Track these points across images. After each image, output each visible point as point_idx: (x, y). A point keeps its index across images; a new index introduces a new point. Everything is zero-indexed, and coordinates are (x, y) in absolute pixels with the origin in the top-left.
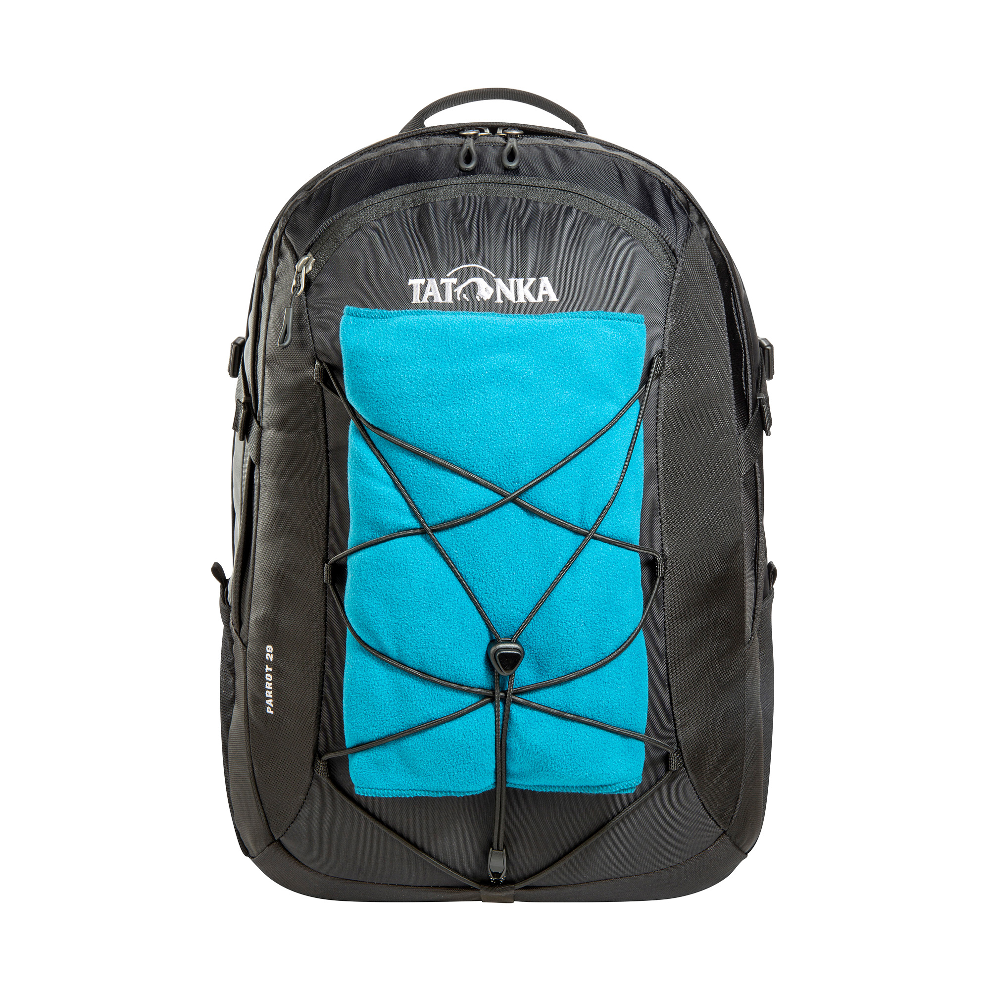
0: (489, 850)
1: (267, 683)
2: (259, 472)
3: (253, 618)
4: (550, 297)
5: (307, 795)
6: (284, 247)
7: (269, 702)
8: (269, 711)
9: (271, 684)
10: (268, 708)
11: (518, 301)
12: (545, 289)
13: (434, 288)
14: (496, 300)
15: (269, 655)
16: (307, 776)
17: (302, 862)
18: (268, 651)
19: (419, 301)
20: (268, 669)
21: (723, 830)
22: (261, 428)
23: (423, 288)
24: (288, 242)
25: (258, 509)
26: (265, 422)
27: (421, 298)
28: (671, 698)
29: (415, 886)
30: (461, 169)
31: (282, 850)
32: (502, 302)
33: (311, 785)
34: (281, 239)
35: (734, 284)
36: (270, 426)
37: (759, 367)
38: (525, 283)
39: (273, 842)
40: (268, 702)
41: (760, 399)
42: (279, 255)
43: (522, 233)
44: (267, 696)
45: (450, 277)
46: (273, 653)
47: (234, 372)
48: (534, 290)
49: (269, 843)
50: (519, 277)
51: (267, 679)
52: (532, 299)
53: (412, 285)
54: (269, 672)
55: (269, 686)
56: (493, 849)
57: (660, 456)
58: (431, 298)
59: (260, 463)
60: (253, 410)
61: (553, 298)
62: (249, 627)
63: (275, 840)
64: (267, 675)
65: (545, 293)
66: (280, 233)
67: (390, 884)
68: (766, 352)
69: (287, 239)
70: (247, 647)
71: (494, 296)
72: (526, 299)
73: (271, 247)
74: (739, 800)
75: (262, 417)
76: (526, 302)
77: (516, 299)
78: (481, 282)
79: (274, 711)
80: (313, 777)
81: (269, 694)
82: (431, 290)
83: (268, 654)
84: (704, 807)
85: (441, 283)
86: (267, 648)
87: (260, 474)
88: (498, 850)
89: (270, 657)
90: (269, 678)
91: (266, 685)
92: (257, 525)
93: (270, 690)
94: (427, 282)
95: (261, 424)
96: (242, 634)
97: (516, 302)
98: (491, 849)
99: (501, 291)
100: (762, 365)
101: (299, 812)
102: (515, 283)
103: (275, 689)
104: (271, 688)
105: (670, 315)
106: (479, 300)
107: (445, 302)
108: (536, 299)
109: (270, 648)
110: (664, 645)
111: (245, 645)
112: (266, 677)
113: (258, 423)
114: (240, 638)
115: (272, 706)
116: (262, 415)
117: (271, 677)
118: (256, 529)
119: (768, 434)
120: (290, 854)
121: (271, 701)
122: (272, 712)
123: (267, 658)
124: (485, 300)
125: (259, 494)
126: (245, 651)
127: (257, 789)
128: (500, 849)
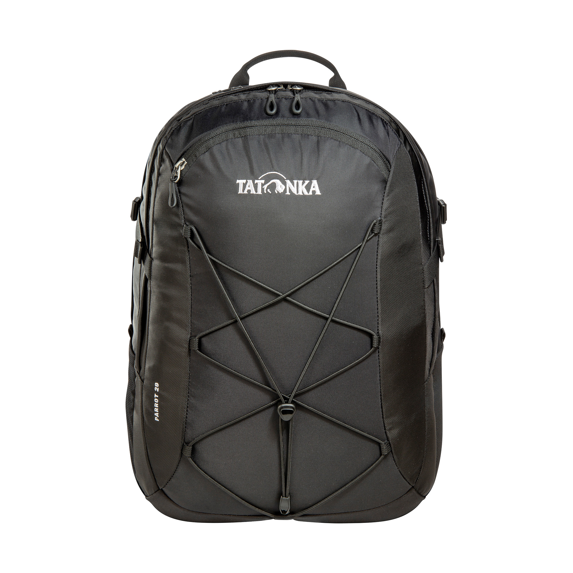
0: (281, 497)
1: (155, 404)
2: (151, 284)
3: (147, 366)
4: (316, 192)
5: (178, 466)
6: (165, 156)
7: (157, 414)
8: (157, 419)
9: (157, 404)
10: (156, 418)
11: (299, 194)
12: (314, 187)
13: (251, 185)
14: (286, 192)
15: (157, 388)
16: (178, 456)
17: (175, 502)
18: (156, 386)
19: (242, 192)
20: (156, 396)
21: (412, 486)
22: (152, 259)
23: (245, 185)
24: (167, 154)
25: (150, 305)
26: (154, 255)
27: (243, 191)
28: (383, 414)
29: (238, 515)
30: (267, 114)
31: (163, 495)
32: (289, 194)
33: (180, 461)
34: (163, 151)
35: (424, 176)
36: (157, 259)
37: (438, 219)
38: (303, 183)
39: (159, 490)
40: (155, 414)
41: (437, 241)
42: (162, 160)
43: (302, 154)
44: (155, 411)
45: (261, 179)
46: (159, 387)
47: (134, 217)
48: (308, 188)
49: (156, 490)
50: (299, 180)
51: (155, 401)
52: (306, 193)
53: (238, 184)
54: (156, 398)
55: (156, 405)
56: (283, 497)
57: (379, 279)
58: (249, 191)
59: (151, 279)
60: (146, 247)
61: (318, 193)
62: (145, 371)
63: (159, 489)
64: (155, 399)
65: (314, 189)
66: (162, 148)
67: (224, 515)
68: (442, 208)
69: (166, 152)
70: (143, 382)
71: (285, 190)
72: (303, 193)
73: (157, 154)
74: (422, 469)
75: (152, 253)
76: (303, 194)
77: (298, 192)
78: (278, 182)
79: (159, 420)
80: (181, 457)
81: (156, 410)
82: (249, 186)
83: (155, 388)
84: (401, 474)
85: (255, 183)
86: (155, 384)
87: (151, 285)
88: (286, 497)
89: (157, 389)
90: (157, 401)
91: (155, 405)
92: (149, 314)
93: (157, 408)
94: (247, 182)
95: (151, 256)
96: (141, 374)
97: (298, 194)
98: (282, 497)
99: (289, 188)
100: (439, 219)
101: (173, 475)
102: (297, 183)
103: (160, 408)
104: (158, 407)
105: (386, 199)
106: (277, 193)
107: (257, 193)
108: (308, 193)
109: (157, 384)
110: (379, 385)
111: (143, 381)
112: (155, 400)
113: (150, 256)
114: (140, 376)
115: (158, 416)
116: (152, 252)
117: (158, 401)
118: (149, 316)
119: (442, 261)
120: (168, 497)
121: (158, 414)
122: (158, 420)
123: (156, 390)
124: (280, 193)
125: (150, 296)
126: (142, 384)
127: (149, 461)
128: (287, 497)
